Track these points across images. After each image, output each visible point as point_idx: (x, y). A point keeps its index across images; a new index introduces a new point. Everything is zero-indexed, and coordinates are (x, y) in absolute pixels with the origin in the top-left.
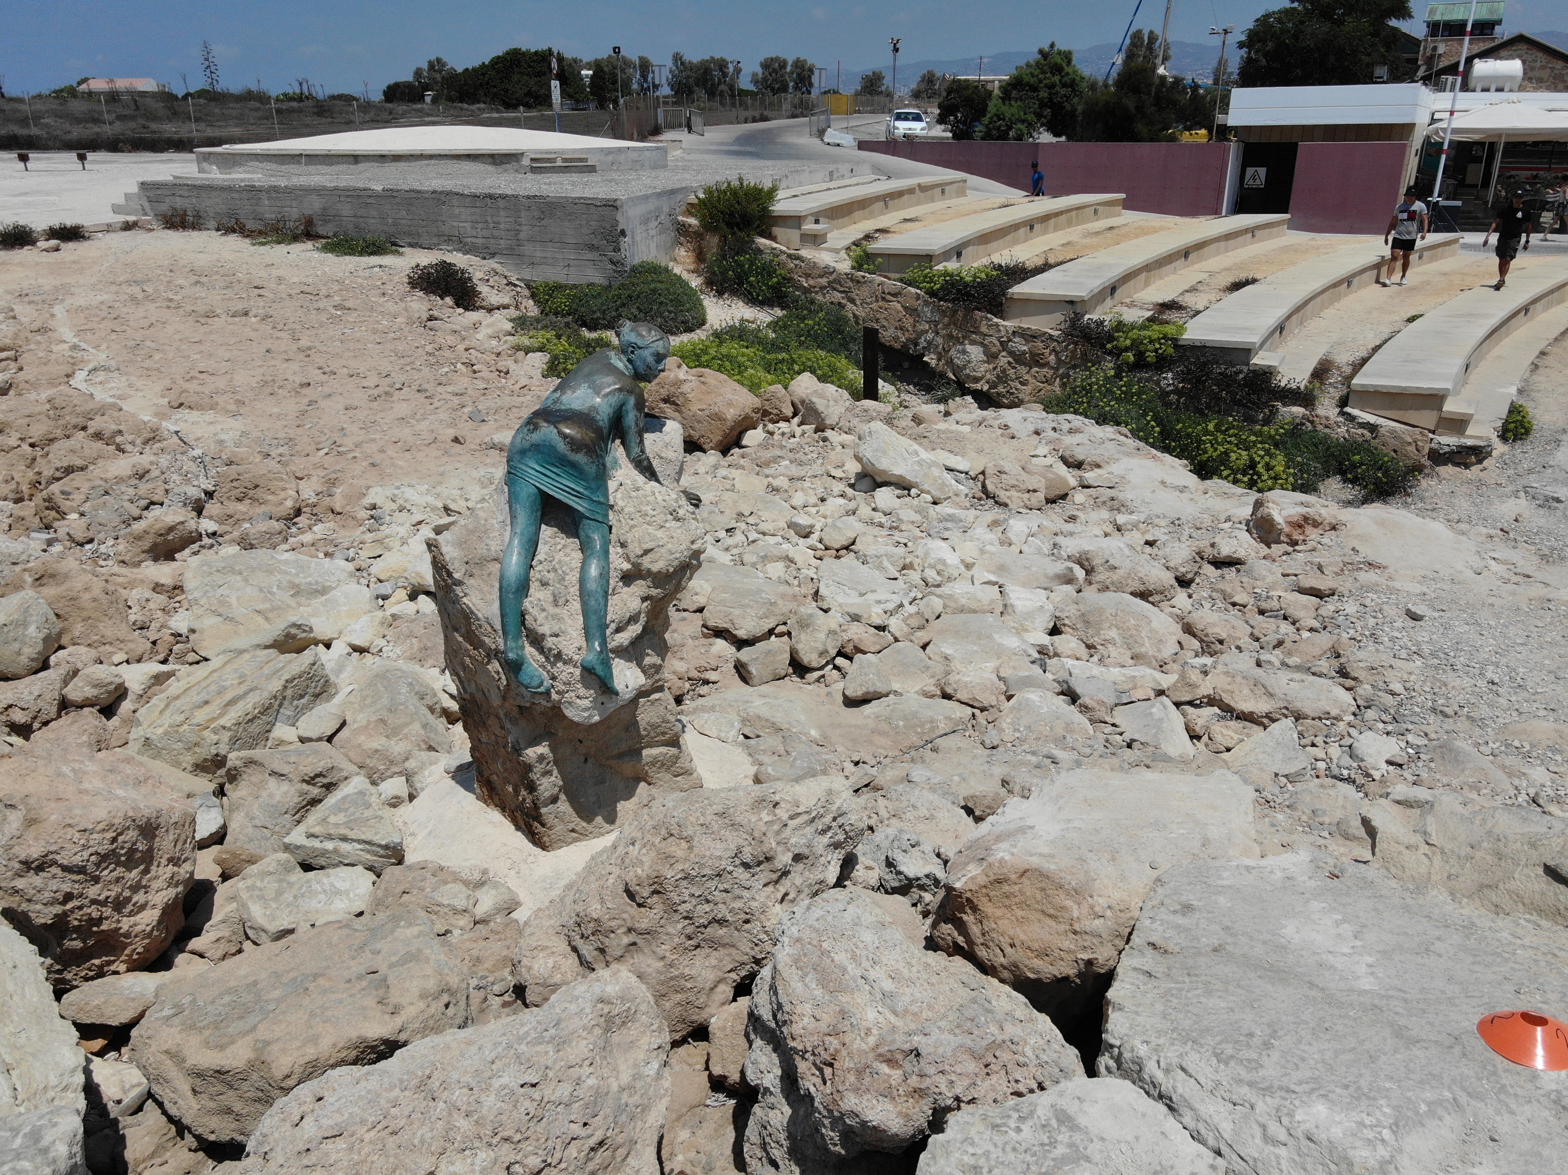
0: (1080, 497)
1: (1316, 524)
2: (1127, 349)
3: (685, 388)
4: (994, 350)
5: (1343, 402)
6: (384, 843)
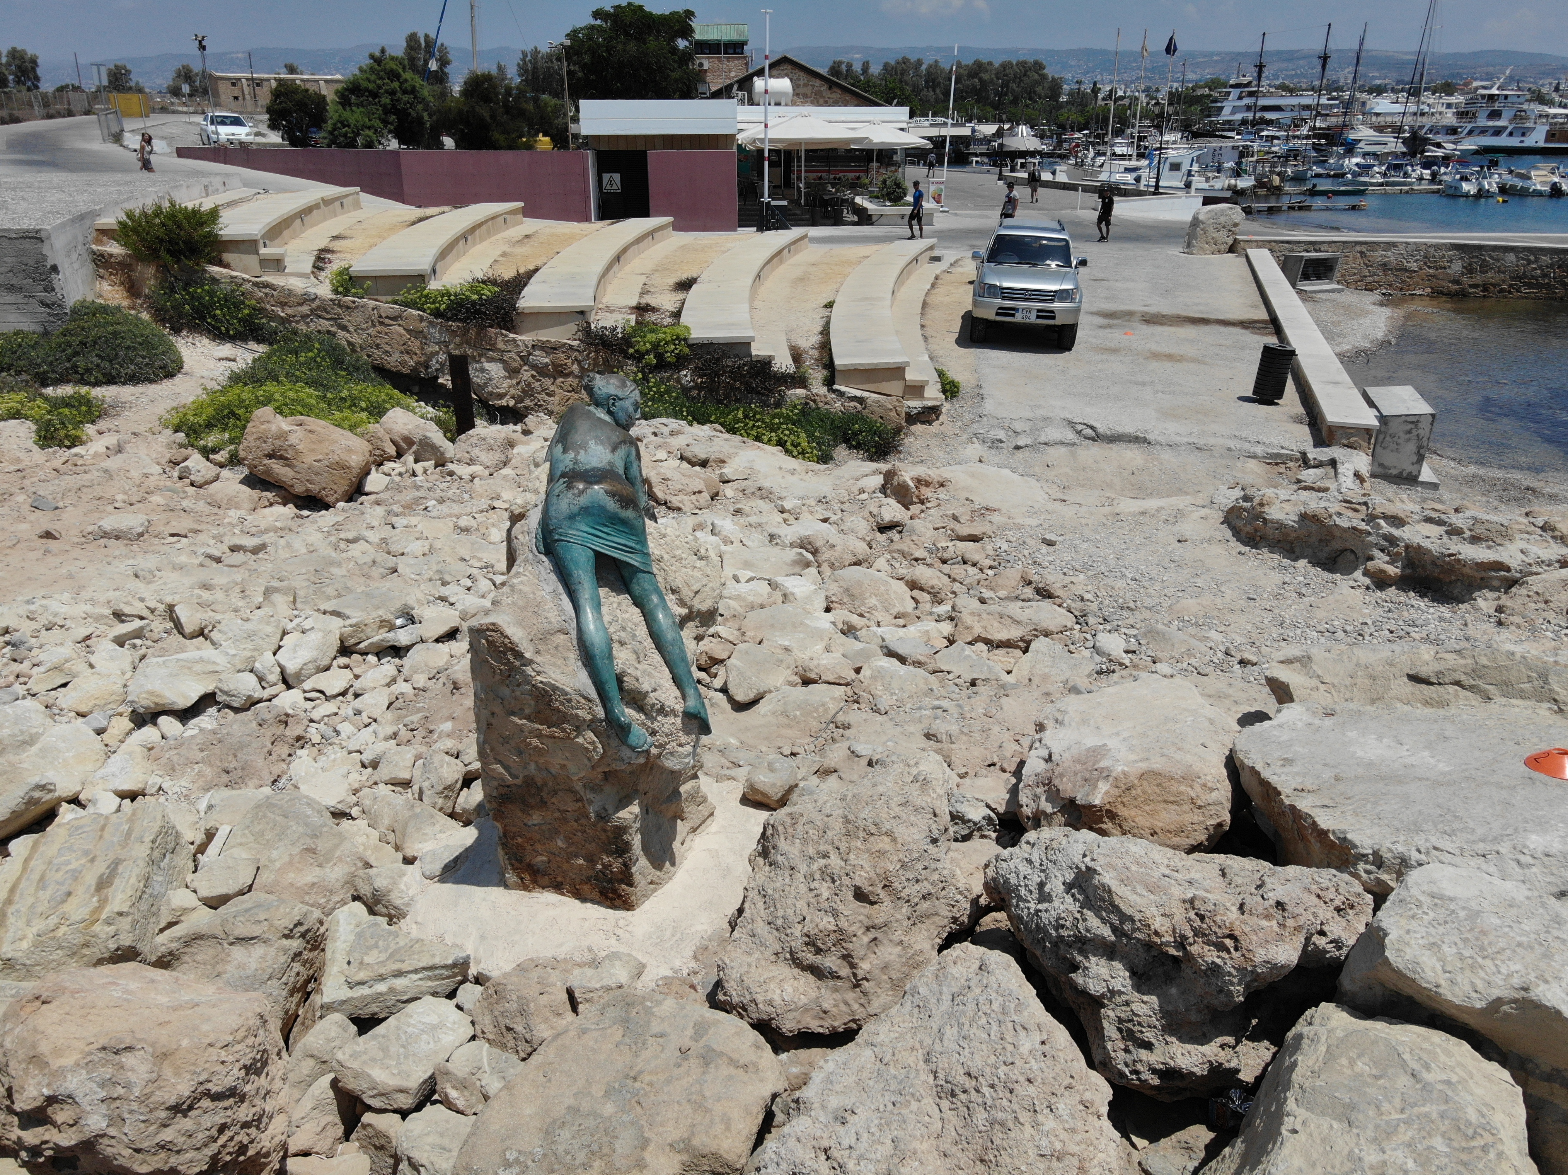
0: (728, 491)
1: (928, 484)
2: (648, 352)
3: (293, 439)
4: (515, 365)
5: (829, 382)
6: (450, 962)
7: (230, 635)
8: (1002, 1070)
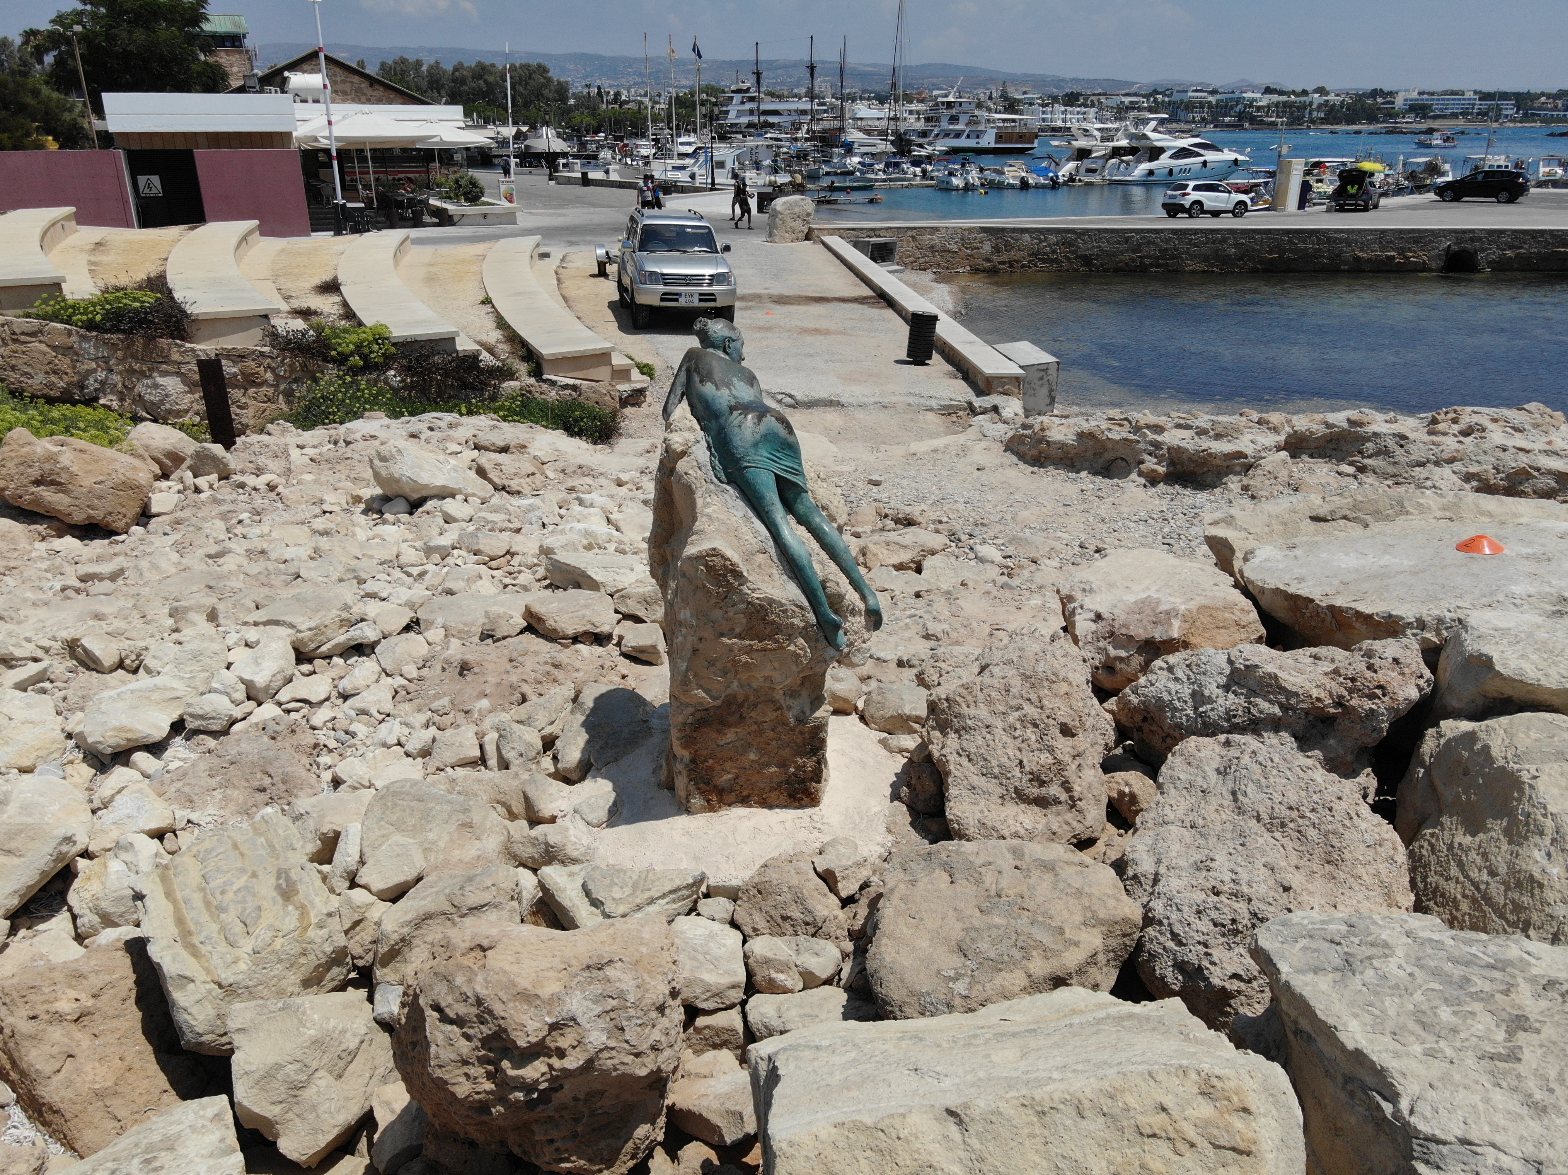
2: (352, 354)
3: (64, 461)
4: (196, 377)
6: (691, 881)
7: (166, 660)
8: (1315, 797)
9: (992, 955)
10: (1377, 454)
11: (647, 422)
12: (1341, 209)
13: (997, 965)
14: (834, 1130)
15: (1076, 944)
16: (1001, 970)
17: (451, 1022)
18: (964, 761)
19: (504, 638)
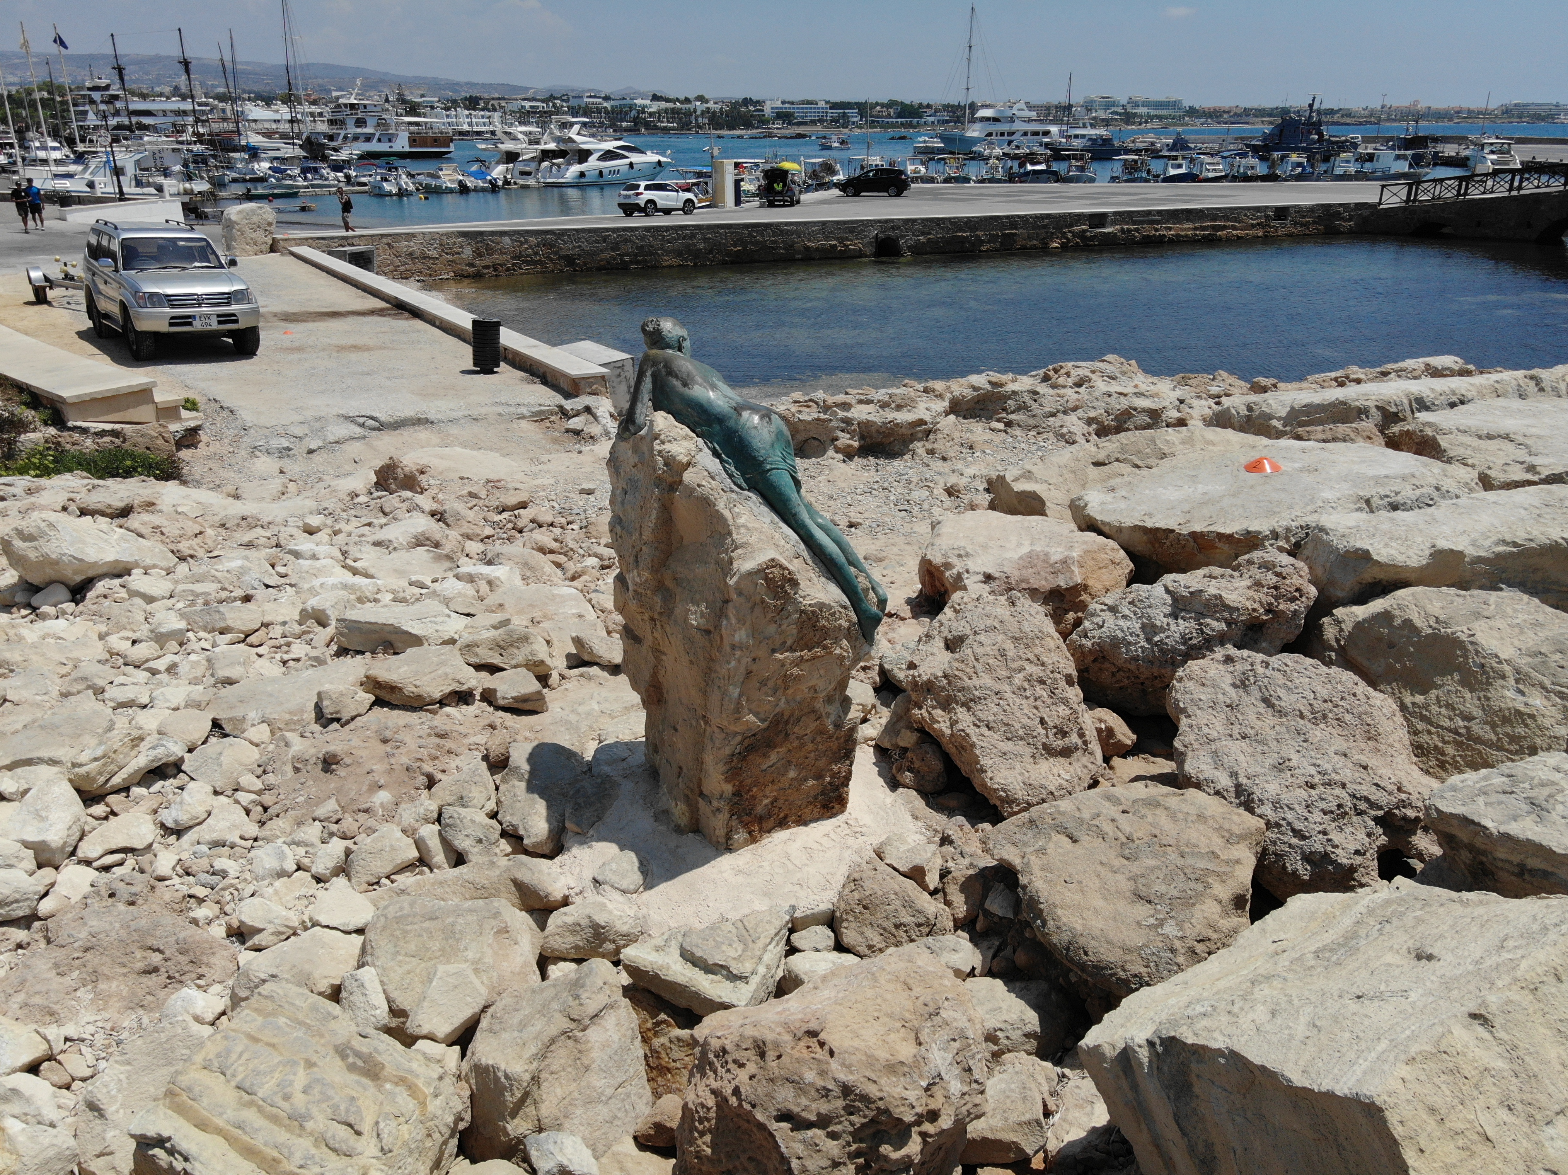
5: (56, 420)
6: (785, 918)
9: (1175, 893)
10: (1018, 409)
11: (211, 464)
12: (771, 205)
13: (1188, 901)
14: (1408, 1068)
15: (1238, 862)
16: (1194, 904)
17: (810, 1125)
18: (984, 730)
19: (353, 718)
